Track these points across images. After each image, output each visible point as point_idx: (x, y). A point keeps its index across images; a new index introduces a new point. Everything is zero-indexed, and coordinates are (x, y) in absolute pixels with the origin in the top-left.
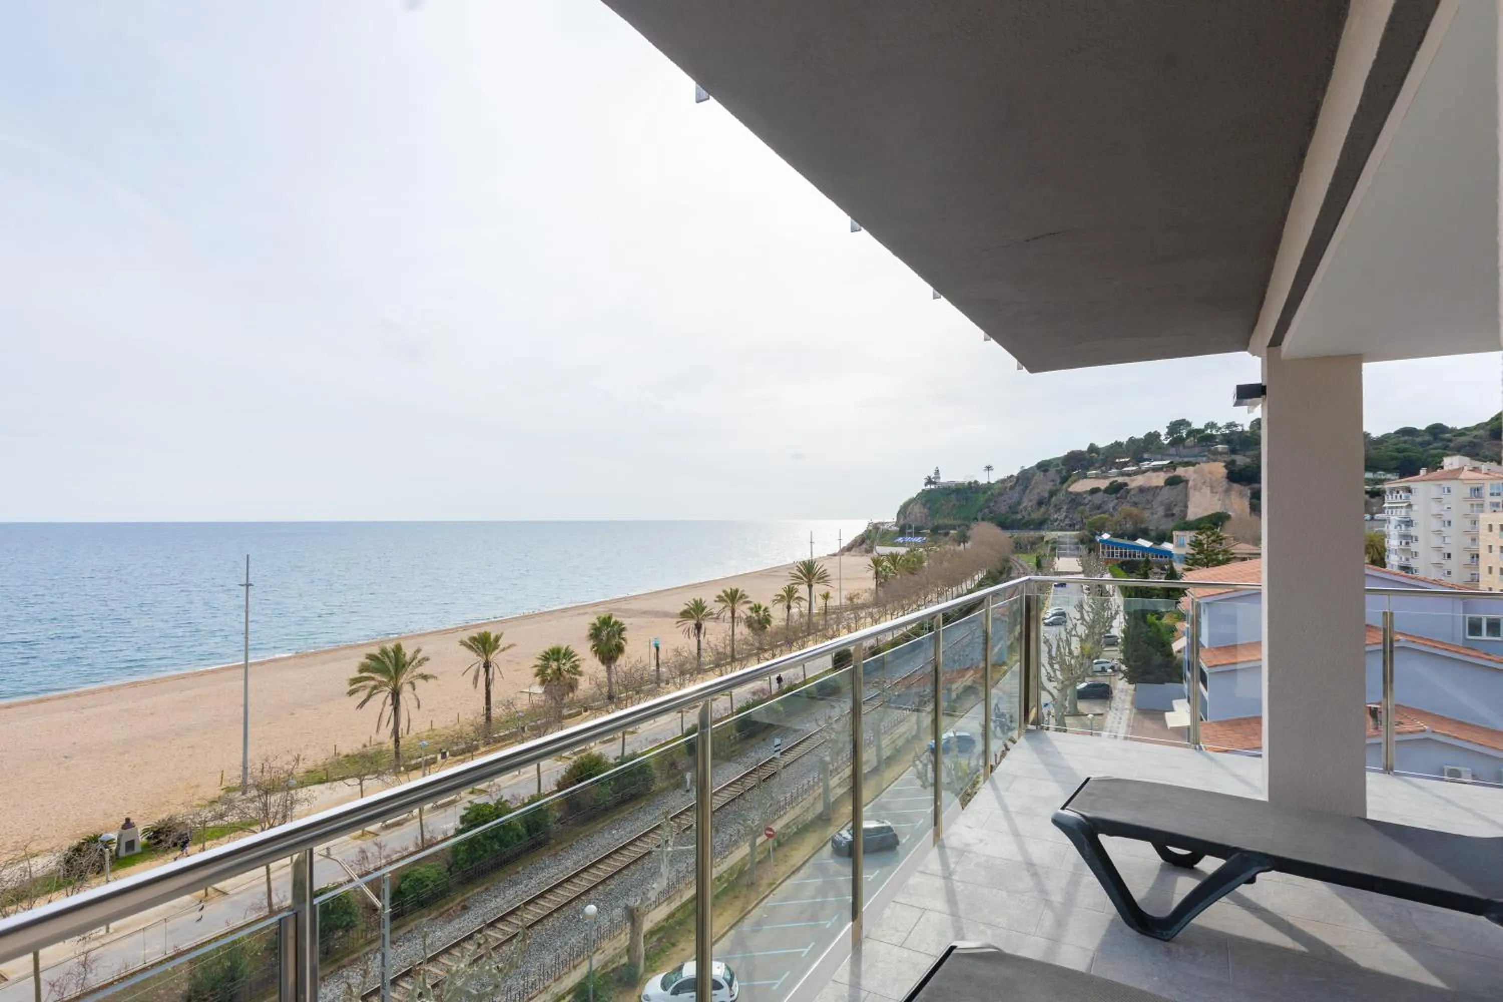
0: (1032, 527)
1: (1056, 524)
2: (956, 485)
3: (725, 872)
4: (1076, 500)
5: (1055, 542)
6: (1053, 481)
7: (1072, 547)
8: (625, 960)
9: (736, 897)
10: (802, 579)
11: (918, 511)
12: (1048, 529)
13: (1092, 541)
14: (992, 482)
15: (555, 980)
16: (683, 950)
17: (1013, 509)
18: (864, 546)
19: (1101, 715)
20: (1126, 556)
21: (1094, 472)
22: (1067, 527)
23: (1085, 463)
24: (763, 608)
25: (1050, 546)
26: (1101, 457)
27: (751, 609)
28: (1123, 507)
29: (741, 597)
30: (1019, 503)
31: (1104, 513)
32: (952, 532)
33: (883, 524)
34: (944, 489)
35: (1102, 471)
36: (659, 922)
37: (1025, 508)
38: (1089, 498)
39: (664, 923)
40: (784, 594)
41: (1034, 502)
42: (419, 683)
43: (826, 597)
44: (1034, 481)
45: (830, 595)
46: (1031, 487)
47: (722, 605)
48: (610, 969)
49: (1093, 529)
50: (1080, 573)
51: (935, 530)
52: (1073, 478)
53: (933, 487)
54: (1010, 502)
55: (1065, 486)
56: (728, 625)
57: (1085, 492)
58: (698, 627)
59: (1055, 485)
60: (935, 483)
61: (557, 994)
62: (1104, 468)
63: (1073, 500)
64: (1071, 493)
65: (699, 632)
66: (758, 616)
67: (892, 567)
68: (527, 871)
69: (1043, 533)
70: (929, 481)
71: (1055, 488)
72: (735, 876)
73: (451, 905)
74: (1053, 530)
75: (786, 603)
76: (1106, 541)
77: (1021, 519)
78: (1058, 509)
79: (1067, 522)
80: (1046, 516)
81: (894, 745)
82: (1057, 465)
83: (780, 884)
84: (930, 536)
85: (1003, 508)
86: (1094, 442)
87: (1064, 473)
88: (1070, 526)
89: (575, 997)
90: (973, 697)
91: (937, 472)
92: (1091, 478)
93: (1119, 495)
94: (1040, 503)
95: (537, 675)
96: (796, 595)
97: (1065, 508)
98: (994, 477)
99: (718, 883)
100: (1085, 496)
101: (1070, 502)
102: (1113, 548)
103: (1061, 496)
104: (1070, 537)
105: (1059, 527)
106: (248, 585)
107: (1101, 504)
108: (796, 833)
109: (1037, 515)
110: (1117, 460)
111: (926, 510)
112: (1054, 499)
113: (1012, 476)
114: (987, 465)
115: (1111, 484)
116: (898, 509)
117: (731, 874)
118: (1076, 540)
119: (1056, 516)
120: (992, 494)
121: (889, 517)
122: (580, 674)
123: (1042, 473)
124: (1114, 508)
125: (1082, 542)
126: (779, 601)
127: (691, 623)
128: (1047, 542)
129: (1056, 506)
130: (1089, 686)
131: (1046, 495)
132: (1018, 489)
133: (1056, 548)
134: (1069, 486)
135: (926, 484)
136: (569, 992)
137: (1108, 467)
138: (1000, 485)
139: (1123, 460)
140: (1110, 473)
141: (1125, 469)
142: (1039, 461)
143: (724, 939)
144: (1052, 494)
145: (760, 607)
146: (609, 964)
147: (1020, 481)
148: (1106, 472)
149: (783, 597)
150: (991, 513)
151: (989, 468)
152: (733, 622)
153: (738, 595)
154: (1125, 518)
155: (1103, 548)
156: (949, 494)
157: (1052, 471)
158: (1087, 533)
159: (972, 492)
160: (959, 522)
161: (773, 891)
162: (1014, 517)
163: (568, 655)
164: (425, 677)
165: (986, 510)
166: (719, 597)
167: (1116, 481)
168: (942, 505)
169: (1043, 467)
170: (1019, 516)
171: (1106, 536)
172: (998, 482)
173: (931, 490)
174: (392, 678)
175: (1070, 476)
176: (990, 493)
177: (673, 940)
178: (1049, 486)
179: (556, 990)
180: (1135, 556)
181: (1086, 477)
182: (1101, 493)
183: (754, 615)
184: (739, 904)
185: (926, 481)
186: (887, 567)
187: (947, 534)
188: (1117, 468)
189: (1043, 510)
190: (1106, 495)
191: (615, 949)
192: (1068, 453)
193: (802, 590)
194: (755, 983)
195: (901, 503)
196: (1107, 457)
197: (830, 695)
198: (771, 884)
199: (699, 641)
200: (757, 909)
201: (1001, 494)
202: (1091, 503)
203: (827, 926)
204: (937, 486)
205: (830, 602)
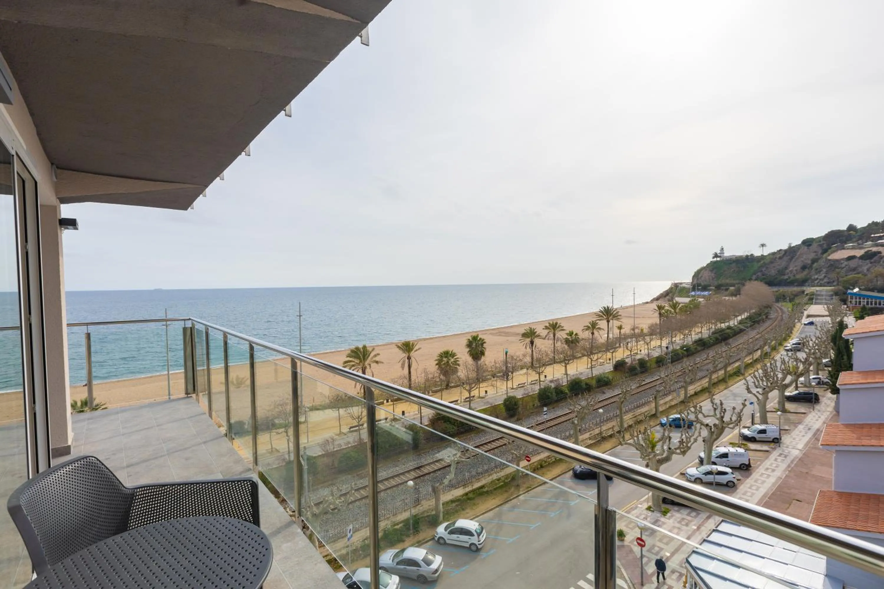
0: (796, 284)
1: (816, 282)
2: (736, 257)
3: (502, 477)
4: (834, 265)
5: (813, 294)
6: (815, 252)
7: (828, 298)
8: (434, 513)
9: (506, 491)
10: (603, 317)
11: (707, 275)
12: (809, 286)
13: (845, 293)
14: (765, 254)
15: (393, 515)
16: (467, 513)
17: (781, 272)
18: (668, 297)
19: (804, 413)
20: (871, 304)
21: (851, 244)
22: (826, 284)
23: (844, 238)
24: (574, 333)
25: (808, 297)
26: (858, 234)
27: (567, 334)
28: (876, 269)
29: (559, 327)
30: (786, 268)
31: (858, 273)
32: (732, 288)
33: (681, 283)
34: (727, 260)
35: (858, 243)
36: (457, 497)
37: (791, 271)
38: (846, 263)
39: (461, 498)
40: (590, 325)
41: (799, 268)
42: (373, 365)
43: (620, 328)
44: (798, 253)
45: (623, 327)
46: (797, 257)
47: (547, 331)
48: (426, 515)
49: (847, 285)
50: (826, 316)
51: (718, 288)
52: (833, 249)
53: (718, 259)
54: (778, 267)
55: (825, 255)
56: (551, 342)
57: (843, 259)
58: (532, 343)
59: (817, 255)
60: (720, 257)
61: (394, 522)
62: (860, 242)
63: (831, 265)
64: (830, 260)
65: (532, 346)
66: (572, 338)
67: (673, 310)
68: (403, 461)
69: (805, 288)
70: (716, 256)
71: (817, 257)
72: (509, 480)
73: (363, 471)
74: (814, 286)
75: (591, 331)
76: (855, 294)
77: (787, 279)
78: (818, 271)
79: (826, 280)
80: (808, 276)
81: (635, 419)
82: (820, 241)
83: (534, 488)
84: (715, 291)
85: (773, 271)
86: (852, 223)
87: (825, 246)
88: (828, 283)
89: (404, 525)
90: (707, 394)
91: (722, 249)
92: (848, 249)
93: (872, 261)
94: (804, 268)
95: (437, 364)
96: (597, 327)
97: (825, 270)
98: (766, 252)
99: (497, 482)
100: (842, 262)
101: (829, 267)
102: (860, 298)
103: (821, 262)
104: (827, 291)
105: (819, 284)
106: (300, 316)
107: (857, 267)
108: (554, 462)
109: (800, 276)
110: (873, 236)
111: (713, 274)
112: (815, 265)
113: (781, 250)
114: (762, 243)
115: (866, 252)
116: (693, 274)
117: (506, 479)
118: (832, 293)
119: (816, 277)
120: (764, 263)
121: (687, 279)
122: (459, 365)
123: (806, 247)
124: (868, 270)
125: (836, 294)
126: (587, 330)
127: (528, 340)
128: (807, 294)
129: (817, 269)
130: (799, 394)
131: (809, 262)
132: (785, 258)
133: (812, 299)
134: (829, 255)
135: (713, 258)
136: (400, 523)
137: (864, 240)
138: (771, 256)
139: (878, 235)
140: (866, 245)
141: (879, 241)
142: (805, 238)
143: (491, 512)
144: (814, 261)
145: (573, 333)
146: (425, 513)
147: (787, 254)
148: (862, 244)
149: (589, 327)
150: (763, 275)
151: (763, 245)
152: (554, 339)
153: (557, 326)
154: (876, 277)
155: (852, 298)
156: (731, 264)
157: (815, 245)
158: (841, 288)
159: (749, 262)
160: (737, 281)
161: (528, 491)
162: (782, 277)
163: (453, 355)
164: (377, 362)
165: (759, 274)
166: (546, 327)
167: (871, 251)
168: (725, 271)
169: (807, 243)
170: (786, 277)
171: (856, 290)
172: (769, 254)
173: (717, 261)
174: (361, 362)
175: (830, 248)
176: (762, 262)
177: (463, 507)
178: (812, 256)
179: (393, 520)
180: (880, 304)
181: (844, 249)
182: (857, 260)
183: (569, 337)
184: (505, 495)
185: (713, 255)
186: (668, 310)
187: (727, 290)
188: (872, 241)
189: (806, 272)
190: (861, 260)
191: (430, 506)
192: (829, 232)
193: (603, 324)
194: (499, 538)
195: (696, 270)
196: (863, 234)
197: (603, 386)
198: (528, 487)
199: (532, 351)
200: (515, 500)
201: (772, 262)
202: (847, 267)
203: (552, 516)
204: (721, 259)
205: (623, 331)
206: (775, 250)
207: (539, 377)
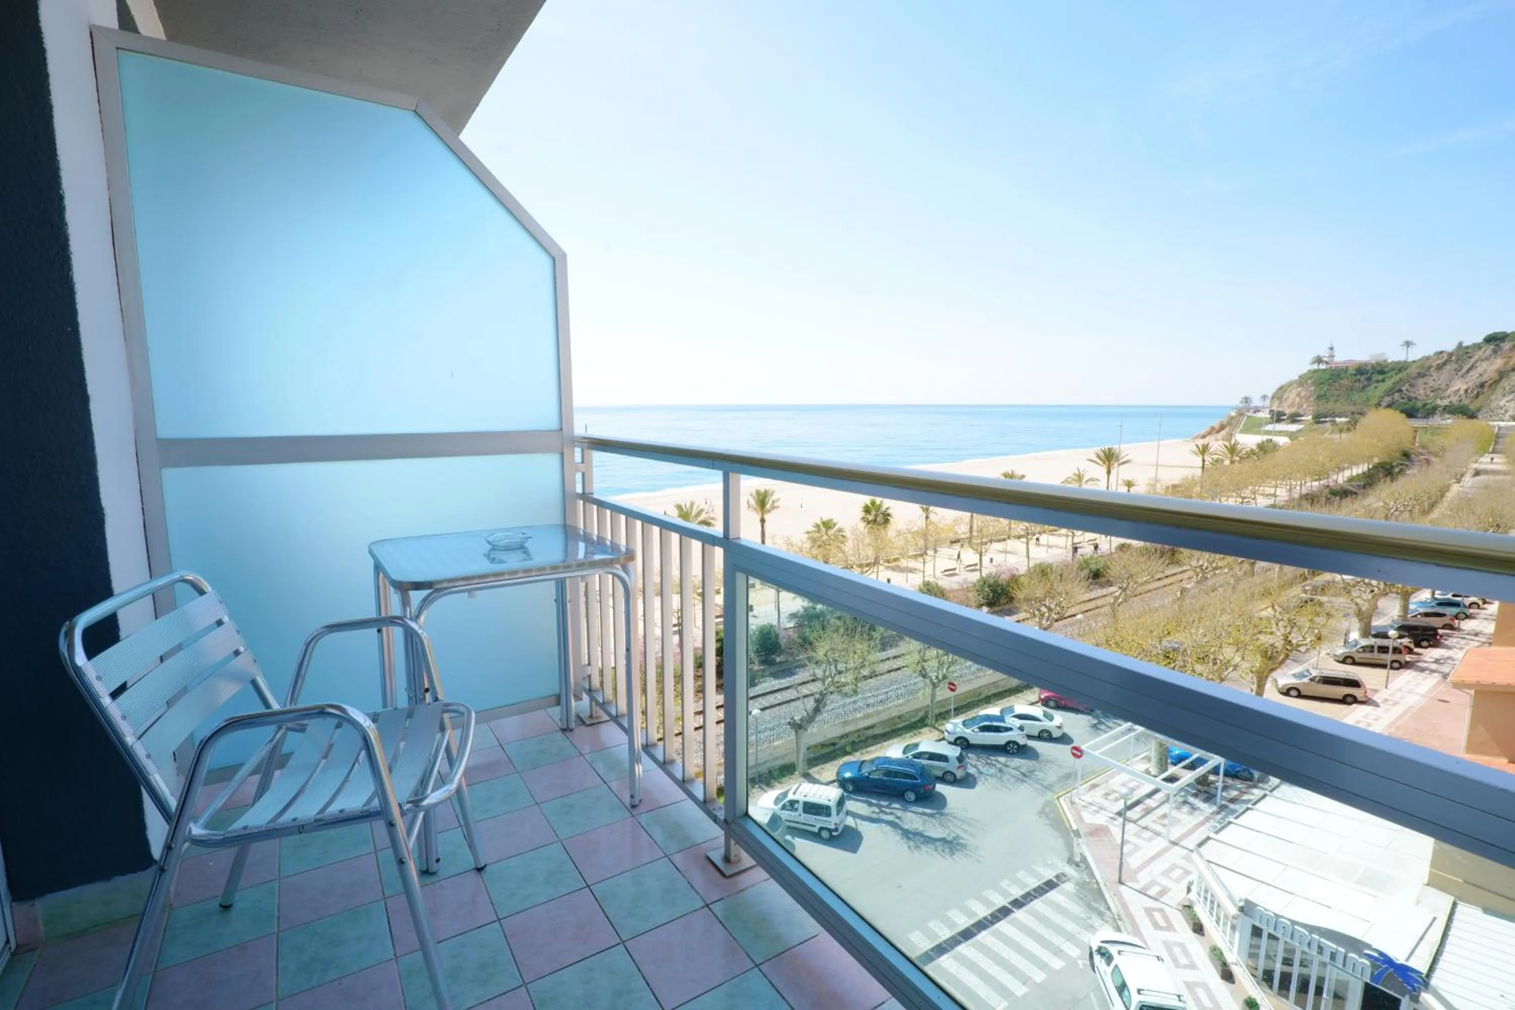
1: (1501, 413)
2: (1357, 364)
3: (907, 713)
6: (1507, 358)
8: (788, 760)
10: (1099, 464)
11: (1296, 394)
18: (1223, 433)
30: (1447, 385)
32: (1340, 419)
33: (1250, 409)
34: (1340, 369)
36: (831, 739)
37: (1456, 392)
40: (1075, 477)
41: (1471, 386)
43: (1129, 483)
44: (1475, 360)
45: (1135, 482)
46: (1469, 365)
51: (1318, 417)
53: (1323, 366)
60: (1326, 362)
67: (1228, 457)
74: (1495, 421)
77: (1447, 405)
84: (1310, 424)
85: (1422, 392)
91: (1332, 349)
94: (1481, 386)
99: (898, 720)
105: (1506, 416)
109: (1472, 402)
111: (1309, 395)
113: (1441, 352)
114: (1407, 340)
116: (1273, 391)
120: (1407, 375)
121: (1261, 401)
122: (844, 537)
123: (1490, 348)
131: (1493, 376)
132: (1449, 367)
135: (1314, 364)
138: (1421, 363)
147: (1453, 359)
149: (1073, 480)
150: (1403, 399)
151: (1408, 344)
156: (1345, 375)
157: (1508, 345)
160: (1353, 408)
165: (1396, 396)
169: (1495, 340)
170: (1445, 402)
172: (1418, 359)
173: (1319, 371)
185: (1314, 360)
187: (1333, 422)
201: (1422, 374)
204: (1329, 366)
205: (1132, 490)
206: (1430, 351)
207: (981, 560)
